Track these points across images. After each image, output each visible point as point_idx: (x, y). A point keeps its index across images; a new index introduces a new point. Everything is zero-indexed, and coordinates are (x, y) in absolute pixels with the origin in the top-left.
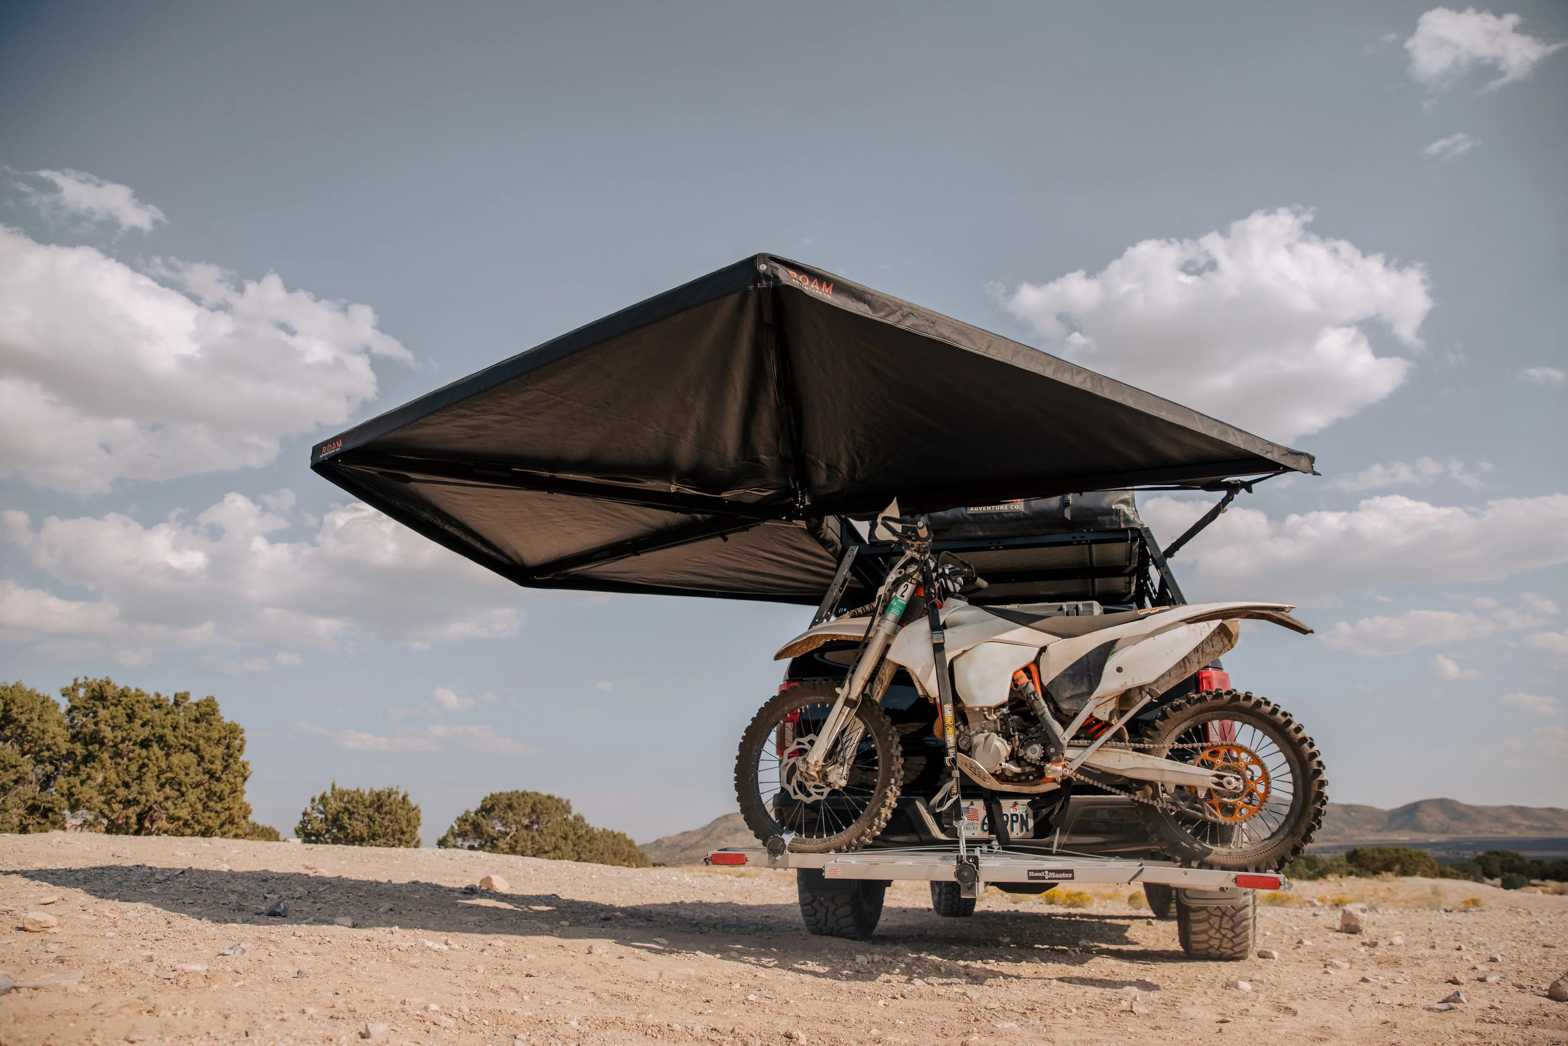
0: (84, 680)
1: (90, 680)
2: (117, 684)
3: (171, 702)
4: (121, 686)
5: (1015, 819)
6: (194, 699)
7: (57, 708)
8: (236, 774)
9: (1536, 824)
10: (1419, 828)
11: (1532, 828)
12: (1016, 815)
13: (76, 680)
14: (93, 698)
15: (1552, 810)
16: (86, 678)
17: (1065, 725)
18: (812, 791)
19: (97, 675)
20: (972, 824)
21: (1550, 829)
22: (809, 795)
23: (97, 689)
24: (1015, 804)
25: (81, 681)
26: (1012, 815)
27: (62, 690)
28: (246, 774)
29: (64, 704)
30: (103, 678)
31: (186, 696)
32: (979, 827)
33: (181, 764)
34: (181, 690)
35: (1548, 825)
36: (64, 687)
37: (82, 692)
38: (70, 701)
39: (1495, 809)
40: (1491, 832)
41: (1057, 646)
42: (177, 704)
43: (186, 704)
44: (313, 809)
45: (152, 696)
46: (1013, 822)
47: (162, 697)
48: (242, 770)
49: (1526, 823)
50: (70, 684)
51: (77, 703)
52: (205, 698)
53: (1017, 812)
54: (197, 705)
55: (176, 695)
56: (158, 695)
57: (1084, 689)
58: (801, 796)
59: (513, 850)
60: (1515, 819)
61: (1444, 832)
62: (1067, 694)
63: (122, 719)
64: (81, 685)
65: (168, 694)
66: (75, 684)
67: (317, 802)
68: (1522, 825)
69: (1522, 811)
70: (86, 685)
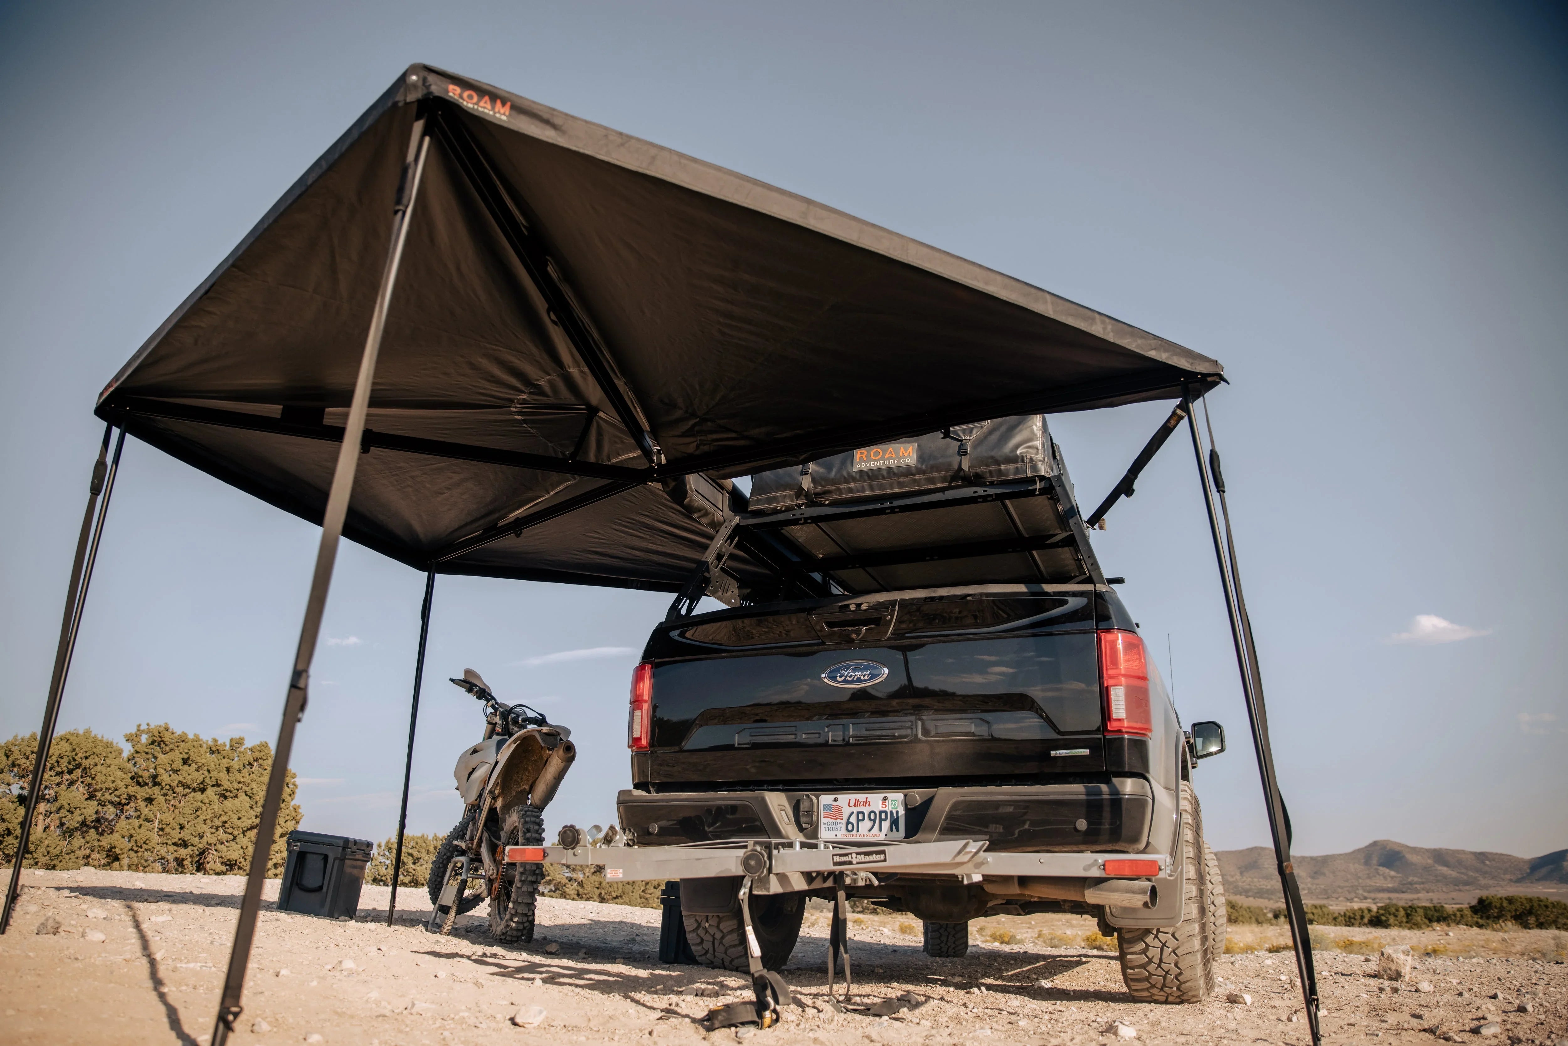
0: (147, 727)
1: (152, 726)
2: (175, 731)
3: (228, 747)
4: (178, 732)
5: (883, 816)
6: (249, 743)
7: (120, 754)
8: (287, 818)
12: (886, 812)
13: (139, 726)
14: (153, 743)
16: (148, 725)
19: (156, 722)
20: (835, 824)
23: (157, 734)
24: (885, 799)
25: (144, 727)
26: (881, 812)
27: (126, 736)
28: (298, 818)
29: (127, 749)
30: (162, 723)
31: (240, 742)
32: (843, 827)
33: (234, 808)
34: (236, 735)
36: (128, 733)
37: (144, 739)
38: (133, 746)
42: (232, 748)
43: (242, 749)
44: (379, 854)
45: (210, 743)
46: (881, 820)
47: (219, 743)
48: (294, 814)
50: (134, 730)
51: (139, 747)
52: (259, 743)
53: (886, 809)
54: (251, 750)
55: (231, 740)
56: (215, 741)
59: (579, 896)
63: (178, 764)
64: (143, 731)
65: (224, 739)
66: (138, 730)
67: (383, 848)
70: (148, 731)
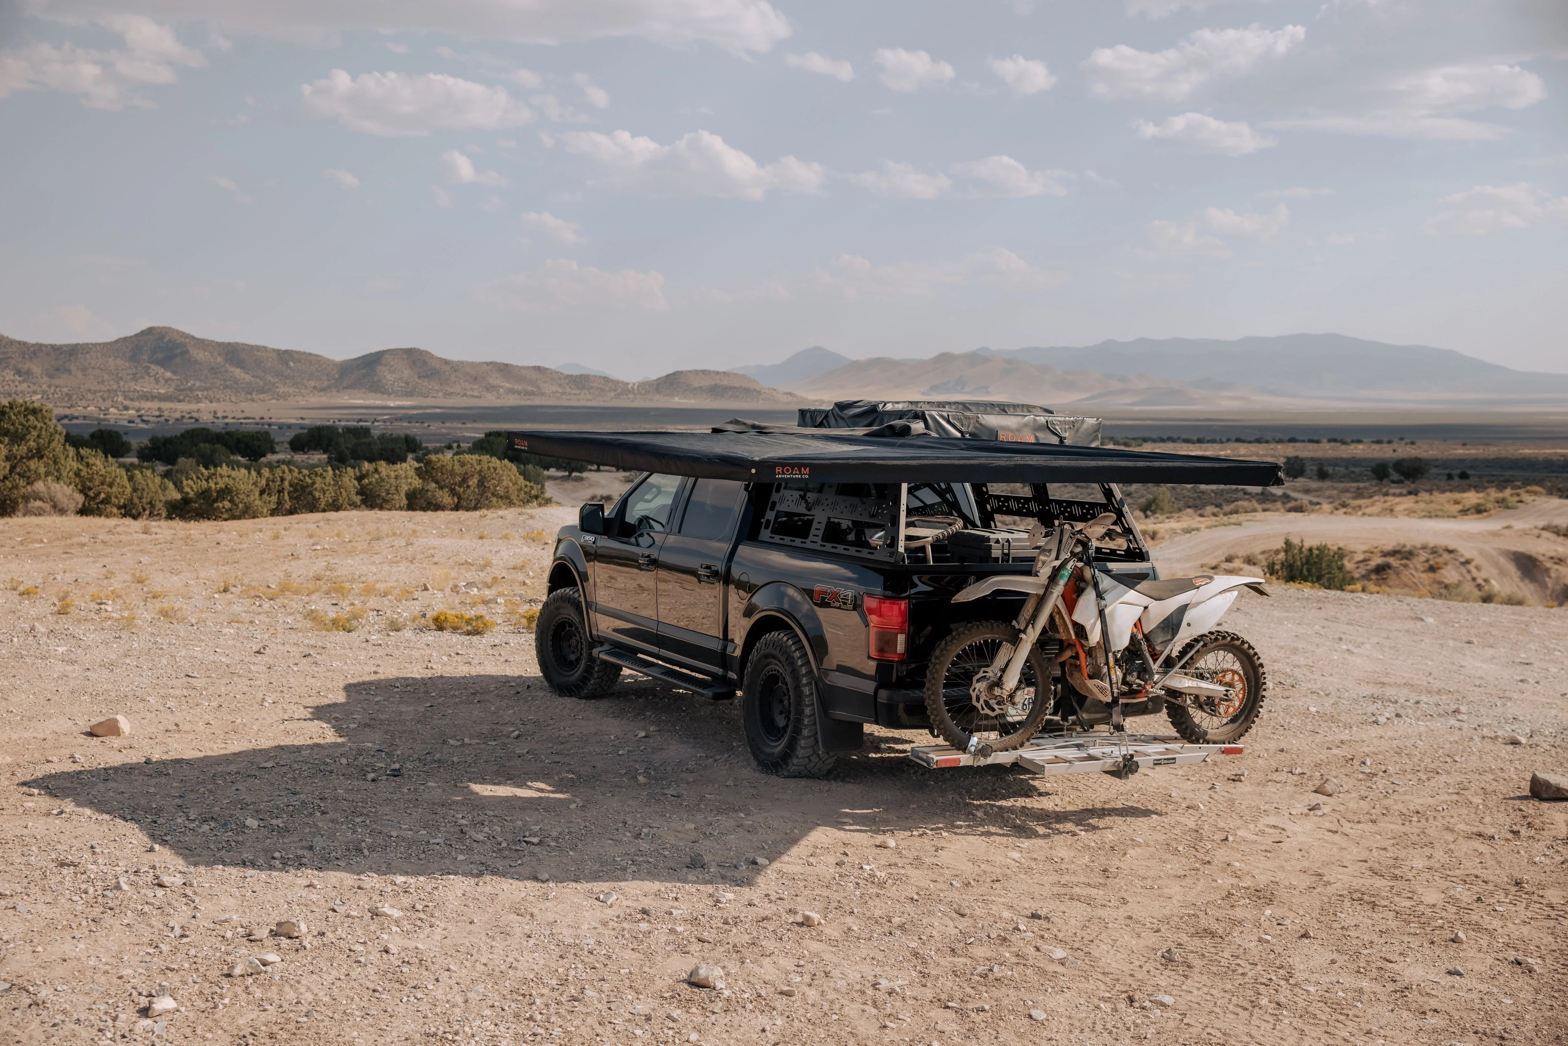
9: (518, 387)
10: (377, 388)
11: (512, 391)
15: (538, 369)
17: (1155, 661)
18: (996, 707)
21: (532, 393)
22: (993, 710)
35: (530, 388)
39: (473, 365)
40: (465, 395)
41: (1153, 605)
49: (507, 385)
57: (1169, 637)
58: (987, 711)
60: (495, 379)
61: (408, 394)
62: (1160, 641)
68: (502, 387)
69: (504, 369)
